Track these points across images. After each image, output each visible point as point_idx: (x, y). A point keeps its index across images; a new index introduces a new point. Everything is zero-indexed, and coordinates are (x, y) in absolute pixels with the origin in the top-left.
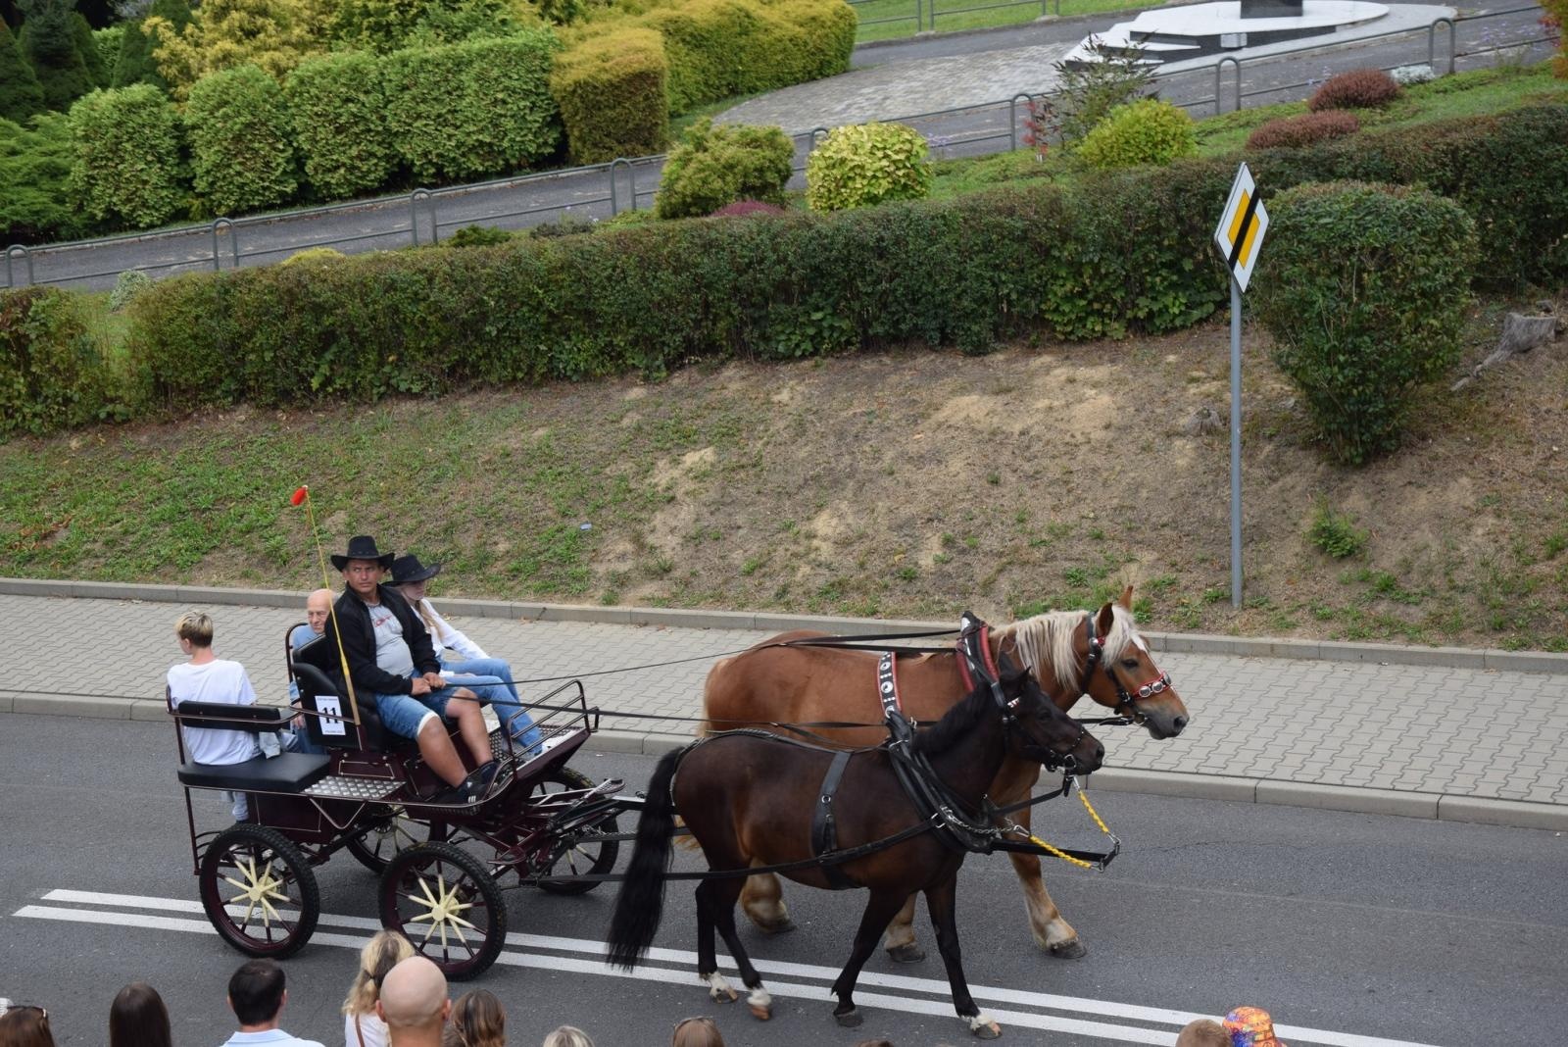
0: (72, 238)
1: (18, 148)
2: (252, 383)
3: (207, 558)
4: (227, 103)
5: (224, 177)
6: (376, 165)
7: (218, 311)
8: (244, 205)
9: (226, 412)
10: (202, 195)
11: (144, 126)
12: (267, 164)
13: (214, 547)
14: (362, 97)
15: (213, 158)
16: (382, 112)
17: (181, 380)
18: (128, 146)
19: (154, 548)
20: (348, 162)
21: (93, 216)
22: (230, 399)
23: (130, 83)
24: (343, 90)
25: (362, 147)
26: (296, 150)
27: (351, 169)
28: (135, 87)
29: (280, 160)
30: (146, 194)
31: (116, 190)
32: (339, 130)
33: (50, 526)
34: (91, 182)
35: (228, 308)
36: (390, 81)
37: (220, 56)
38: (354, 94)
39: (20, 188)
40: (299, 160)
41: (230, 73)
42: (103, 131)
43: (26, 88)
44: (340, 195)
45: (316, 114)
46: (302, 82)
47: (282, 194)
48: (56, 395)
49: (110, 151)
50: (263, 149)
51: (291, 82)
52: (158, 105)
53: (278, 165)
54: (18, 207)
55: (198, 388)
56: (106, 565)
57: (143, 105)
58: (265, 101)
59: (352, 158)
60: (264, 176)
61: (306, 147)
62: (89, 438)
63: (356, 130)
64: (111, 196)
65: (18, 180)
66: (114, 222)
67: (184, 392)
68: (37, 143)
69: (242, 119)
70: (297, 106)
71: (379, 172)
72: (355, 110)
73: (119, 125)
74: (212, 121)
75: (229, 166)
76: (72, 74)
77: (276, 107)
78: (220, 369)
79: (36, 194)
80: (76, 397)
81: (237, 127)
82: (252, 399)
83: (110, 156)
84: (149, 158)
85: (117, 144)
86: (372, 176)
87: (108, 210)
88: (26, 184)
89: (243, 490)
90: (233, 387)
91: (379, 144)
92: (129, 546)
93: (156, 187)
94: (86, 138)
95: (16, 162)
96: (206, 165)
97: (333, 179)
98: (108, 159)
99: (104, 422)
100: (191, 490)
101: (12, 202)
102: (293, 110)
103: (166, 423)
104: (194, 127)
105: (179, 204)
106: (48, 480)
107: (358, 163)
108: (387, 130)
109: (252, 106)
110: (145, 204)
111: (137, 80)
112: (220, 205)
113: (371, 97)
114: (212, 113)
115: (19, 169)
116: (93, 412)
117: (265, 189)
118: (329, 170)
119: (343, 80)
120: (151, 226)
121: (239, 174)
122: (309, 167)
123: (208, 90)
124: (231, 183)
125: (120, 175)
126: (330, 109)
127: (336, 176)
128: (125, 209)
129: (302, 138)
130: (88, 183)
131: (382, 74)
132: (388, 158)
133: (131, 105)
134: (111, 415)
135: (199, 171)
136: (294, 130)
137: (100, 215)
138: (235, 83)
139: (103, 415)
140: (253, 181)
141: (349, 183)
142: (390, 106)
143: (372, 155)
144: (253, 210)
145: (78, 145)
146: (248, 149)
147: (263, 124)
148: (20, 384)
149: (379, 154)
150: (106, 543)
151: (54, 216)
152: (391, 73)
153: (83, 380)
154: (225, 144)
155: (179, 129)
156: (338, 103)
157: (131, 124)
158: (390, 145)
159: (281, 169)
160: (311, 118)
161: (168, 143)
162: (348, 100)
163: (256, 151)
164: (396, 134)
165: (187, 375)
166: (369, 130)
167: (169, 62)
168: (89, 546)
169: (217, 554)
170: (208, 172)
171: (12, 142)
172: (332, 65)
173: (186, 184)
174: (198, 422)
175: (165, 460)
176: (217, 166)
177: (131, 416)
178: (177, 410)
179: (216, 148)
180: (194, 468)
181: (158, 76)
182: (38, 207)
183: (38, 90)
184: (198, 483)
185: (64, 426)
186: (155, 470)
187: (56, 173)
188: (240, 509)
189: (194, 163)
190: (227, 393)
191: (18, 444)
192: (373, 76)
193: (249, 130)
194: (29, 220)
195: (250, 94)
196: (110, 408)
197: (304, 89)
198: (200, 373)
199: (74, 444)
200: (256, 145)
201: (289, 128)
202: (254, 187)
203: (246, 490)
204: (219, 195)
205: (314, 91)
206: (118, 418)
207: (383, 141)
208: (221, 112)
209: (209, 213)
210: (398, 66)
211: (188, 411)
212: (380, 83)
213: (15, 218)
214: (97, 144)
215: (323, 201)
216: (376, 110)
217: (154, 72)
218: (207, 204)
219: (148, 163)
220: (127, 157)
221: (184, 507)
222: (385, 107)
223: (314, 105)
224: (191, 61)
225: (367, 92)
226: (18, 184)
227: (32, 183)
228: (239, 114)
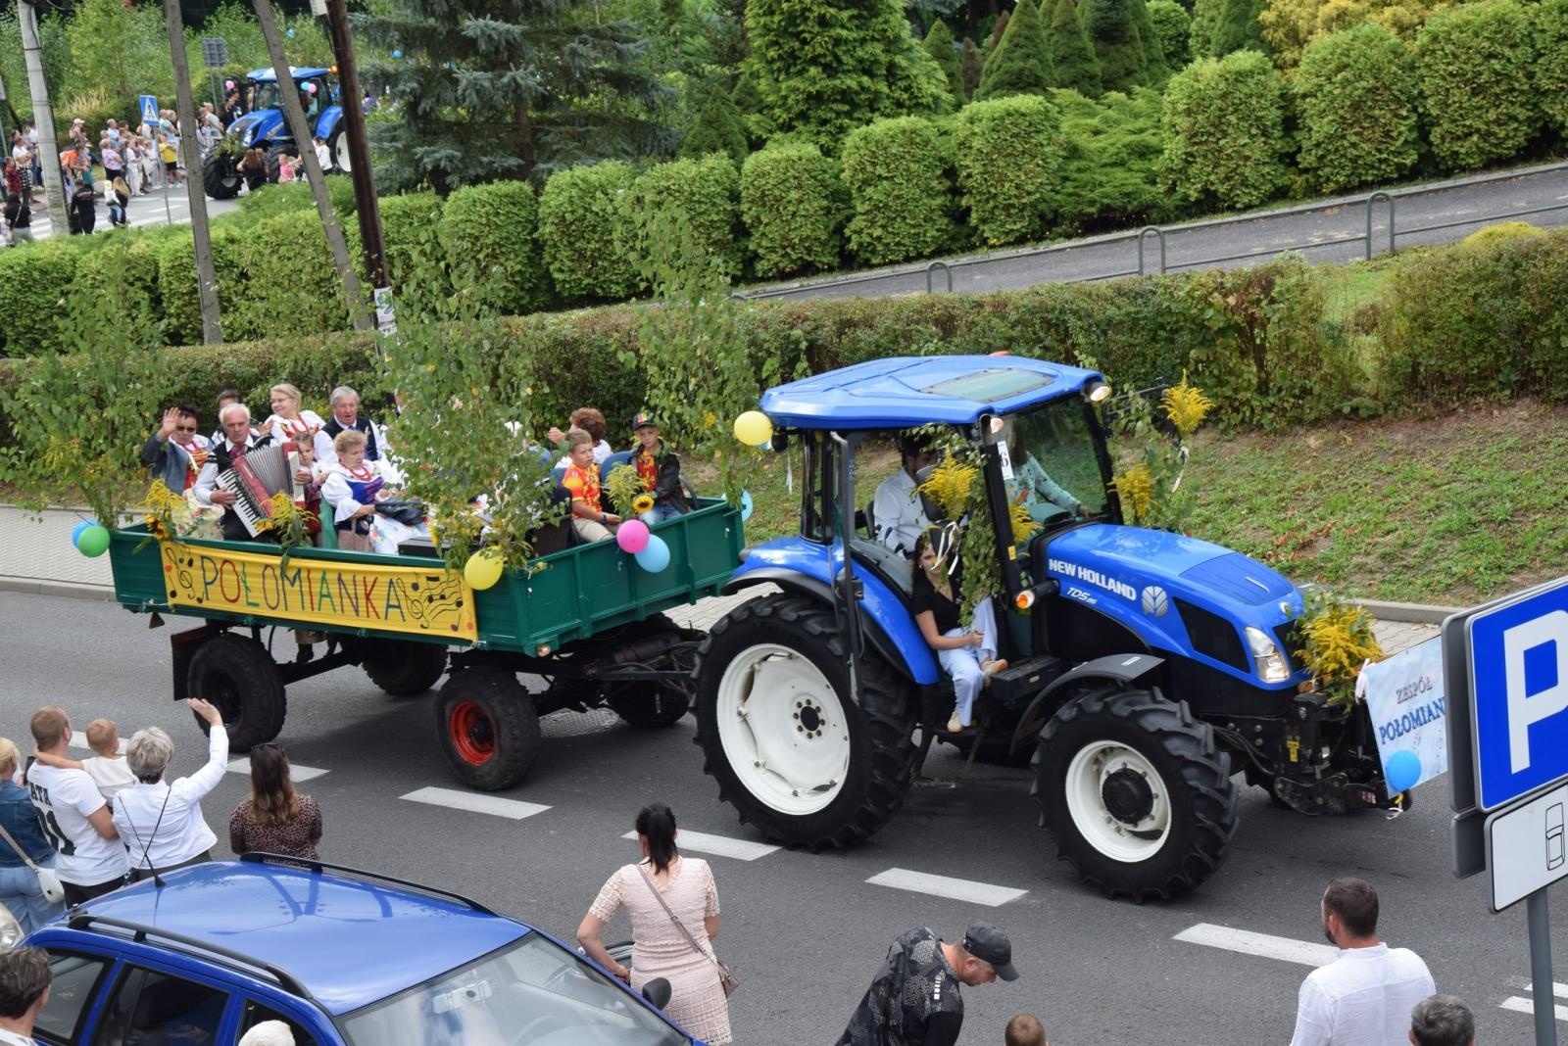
0: (1163, 222)
1: (1101, 127)
2: (1539, 373)
3: (1515, 579)
4: (1346, 66)
5: (1337, 150)
6: (1516, 129)
7: (1504, 288)
8: (1356, 181)
9: (1501, 406)
10: (1306, 171)
11: (1251, 96)
12: (1387, 134)
13: (1522, 567)
14: (1508, 52)
15: (1326, 129)
16: (1531, 68)
17: (1445, 370)
18: (1233, 119)
19: (1443, 564)
20: (1483, 127)
21: (1186, 197)
22: (1508, 392)
23: (1231, 50)
24: (1486, 44)
25: (1502, 109)
26: (1420, 115)
27: (1486, 136)
28: (1239, 54)
29: (1403, 128)
30: (1247, 172)
31: (1215, 167)
32: (1474, 93)
33: (1305, 535)
34: (1189, 159)
35: (1517, 285)
36: (1543, 31)
37: (1335, 14)
38: (1499, 49)
39: (1108, 169)
40: (1423, 128)
41: (1350, 33)
42: (1207, 103)
43: (1087, 66)
44: (1469, 164)
45: (1451, 74)
46: (1435, 39)
47: (1400, 167)
48: (1292, 388)
49: (1213, 125)
50: (1384, 117)
51: (1423, 39)
52: (1265, 72)
53: (1400, 134)
54: (1108, 189)
55: (1467, 379)
56: (1383, 582)
57: (1251, 73)
58: (1390, 62)
59: (1487, 123)
60: (1383, 147)
61: (1434, 112)
62: (1331, 436)
63: (1497, 90)
64: (1209, 174)
65: (1105, 161)
66: (1210, 203)
67: (1449, 383)
68: (1117, 122)
69: (1363, 84)
70: (1428, 66)
71: (1517, 136)
72: (1498, 67)
73: (1224, 96)
74: (1328, 88)
75: (1344, 137)
76: (1128, 50)
77: (1402, 68)
78: (1499, 356)
79: (1125, 175)
80: (1317, 389)
81: (1359, 92)
82: (1538, 393)
83: (1212, 130)
84: (1254, 131)
85: (1220, 117)
86: (1510, 143)
87: (1205, 191)
88: (1114, 165)
89: (1549, 501)
90: (1514, 378)
91: (1522, 105)
92: (1412, 561)
93: (1258, 163)
94: (1188, 112)
95: (1101, 142)
96: (1316, 137)
97: (1462, 149)
98: (1210, 134)
99: (1346, 417)
100: (1480, 498)
101: (1101, 185)
102: (1423, 71)
103: (1424, 419)
104: (1304, 96)
105: (1279, 182)
106: (1292, 481)
107: (1495, 129)
108: (1536, 90)
109: (1376, 71)
110: (1244, 183)
111: (1240, 46)
112: (1328, 180)
113: (1519, 51)
114: (1329, 79)
115: (1104, 150)
116: (1336, 406)
117: (1380, 161)
118: (1459, 138)
119: (1486, 34)
120: (1248, 207)
121: (1354, 145)
122: (1435, 136)
123: (1324, 53)
124: (1342, 156)
125: (1220, 151)
126: (1468, 67)
127: (1467, 144)
128: (1222, 189)
129: (1430, 102)
130: (1186, 161)
131: (1532, 24)
132: (1530, 121)
133: (1239, 73)
134: (1355, 410)
135: (1306, 144)
136: (1421, 93)
137: (1194, 195)
138: (1357, 44)
139: (1346, 410)
140: (1369, 153)
141: (1481, 151)
142: (1541, 61)
143: (1513, 118)
144: (1364, 186)
145: (1178, 120)
146: (1367, 117)
147: (1387, 88)
148: (1251, 372)
149: (1521, 117)
150: (1383, 557)
151: (1147, 197)
152: (1544, 21)
153: (1326, 369)
154: (1341, 112)
155: (1286, 99)
156: (1478, 59)
157: (1237, 94)
158: (1535, 105)
159: (1402, 139)
160: (1444, 79)
161: (1274, 114)
162: (1491, 56)
163: (1377, 120)
164: (1545, 93)
165: (1457, 364)
166: (1513, 90)
167: (1276, 26)
168: (1356, 560)
169: (1525, 574)
170: (1318, 145)
171: (1095, 122)
172: (1471, 17)
173: (1289, 159)
174: (1466, 419)
175: (1436, 462)
176: (1330, 138)
177: (1381, 411)
178: (1437, 404)
179: (1331, 118)
180: (1476, 472)
181: (1263, 42)
182: (1130, 189)
183: (1097, 67)
184: (1488, 489)
185: (1300, 421)
186: (1428, 474)
187: (1145, 152)
188: (1550, 521)
189: (1299, 136)
190: (1503, 386)
191: (1244, 440)
192: (1523, 27)
193: (1370, 96)
194: (1118, 203)
195: (1374, 54)
196: (1355, 401)
197: (1437, 46)
198: (1473, 362)
199: (1313, 441)
200: (1377, 112)
201: (1416, 92)
202: (1369, 159)
203: (1554, 499)
204: (1327, 170)
205: (1449, 48)
206: (1363, 413)
207: (1527, 102)
208: (1339, 76)
209: (1314, 191)
210: (1555, 13)
211: (1452, 406)
212: (1530, 35)
213: (1105, 201)
214: (1200, 117)
215: (1447, 174)
216: (1522, 66)
217: (1258, 37)
218: (1312, 180)
219: (1252, 136)
220: (1230, 130)
221: (1476, 518)
222: (1535, 61)
223: (1449, 64)
224: (1301, 22)
225: (1513, 46)
226: (1105, 165)
227: (1122, 164)
228: (1360, 78)
